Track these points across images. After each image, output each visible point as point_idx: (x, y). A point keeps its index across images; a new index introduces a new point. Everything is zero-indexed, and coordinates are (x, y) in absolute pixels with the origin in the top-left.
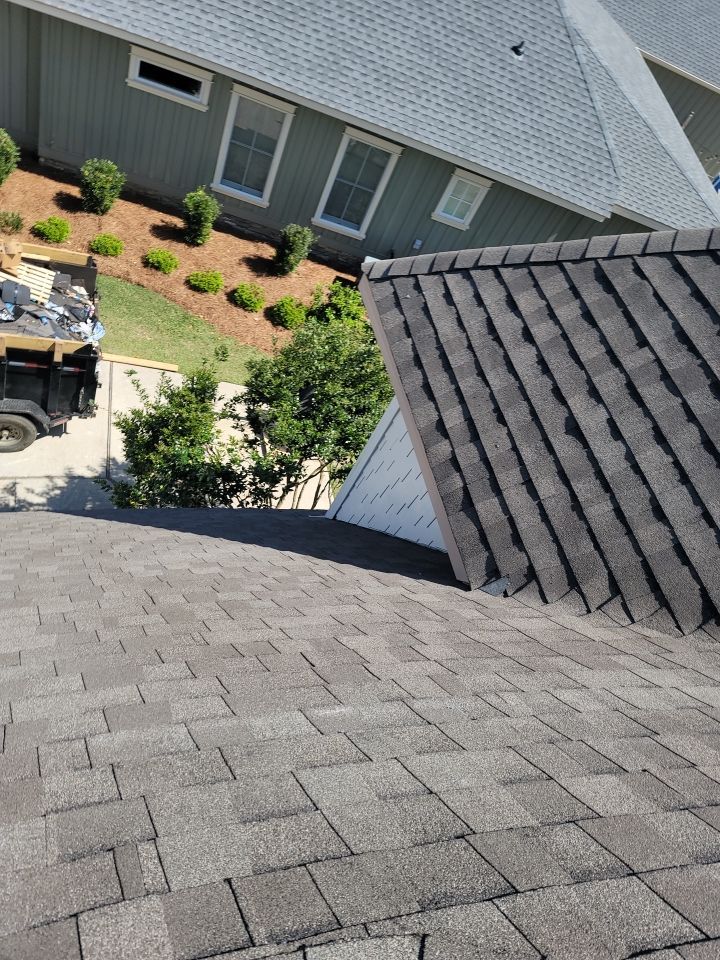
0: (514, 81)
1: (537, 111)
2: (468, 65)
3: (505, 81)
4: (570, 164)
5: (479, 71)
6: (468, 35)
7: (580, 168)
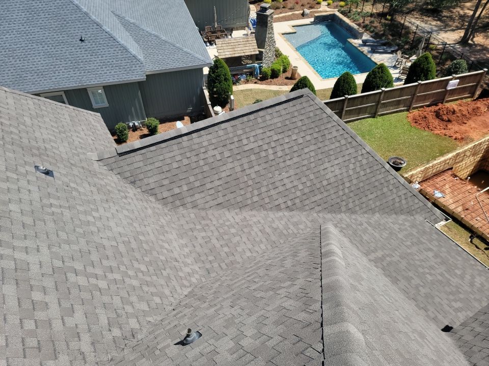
0: (86, 51)
1: (100, 56)
2: (67, 54)
3: (83, 52)
4: (121, 67)
5: (72, 54)
6: (62, 44)
7: (126, 67)
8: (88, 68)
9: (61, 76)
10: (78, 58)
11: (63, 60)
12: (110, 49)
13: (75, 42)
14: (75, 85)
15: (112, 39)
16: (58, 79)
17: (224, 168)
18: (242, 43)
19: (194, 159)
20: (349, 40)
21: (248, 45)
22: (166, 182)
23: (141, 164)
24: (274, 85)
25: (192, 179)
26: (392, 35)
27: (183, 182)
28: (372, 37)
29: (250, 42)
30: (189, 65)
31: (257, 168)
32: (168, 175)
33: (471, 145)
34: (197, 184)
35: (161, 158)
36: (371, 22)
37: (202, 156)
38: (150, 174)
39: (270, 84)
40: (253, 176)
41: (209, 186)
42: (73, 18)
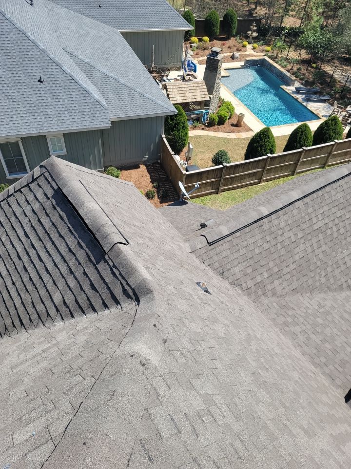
0: (46, 93)
1: (61, 100)
2: (25, 96)
3: (43, 95)
4: (85, 113)
5: (30, 96)
6: (19, 85)
7: (90, 113)
8: (49, 113)
9: (20, 121)
10: (37, 102)
11: (20, 103)
12: (72, 93)
13: (33, 83)
14: (36, 132)
15: (73, 81)
16: (16, 125)
17: (297, 250)
18: (193, 88)
19: (273, 242)
20: (282, 86)
21: (199, 90)
22: (249, 270)
23: (228, 253)
24: (222, 132)
25: (271, 264)
26: (321, 84)
27: (264, 269)
28: (302, 84)
29: (201, 87)
30: (153, 113)
31: (324, 247)
32: (251, 262)
34: (276, 269)
35: (245, 244)
36: (298, 69)
37: (280, 239)
38: (236, 263)
39: (217, 131)
40: (321, 256)
41: (285, 271)
42: (30, 56)
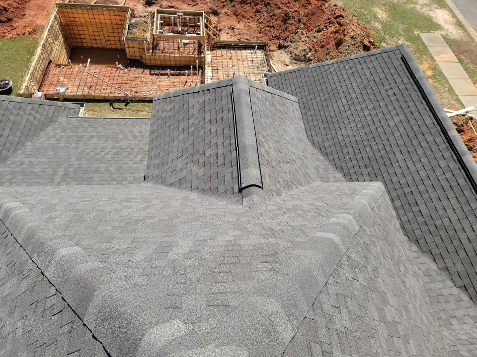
33: (46, 32)
